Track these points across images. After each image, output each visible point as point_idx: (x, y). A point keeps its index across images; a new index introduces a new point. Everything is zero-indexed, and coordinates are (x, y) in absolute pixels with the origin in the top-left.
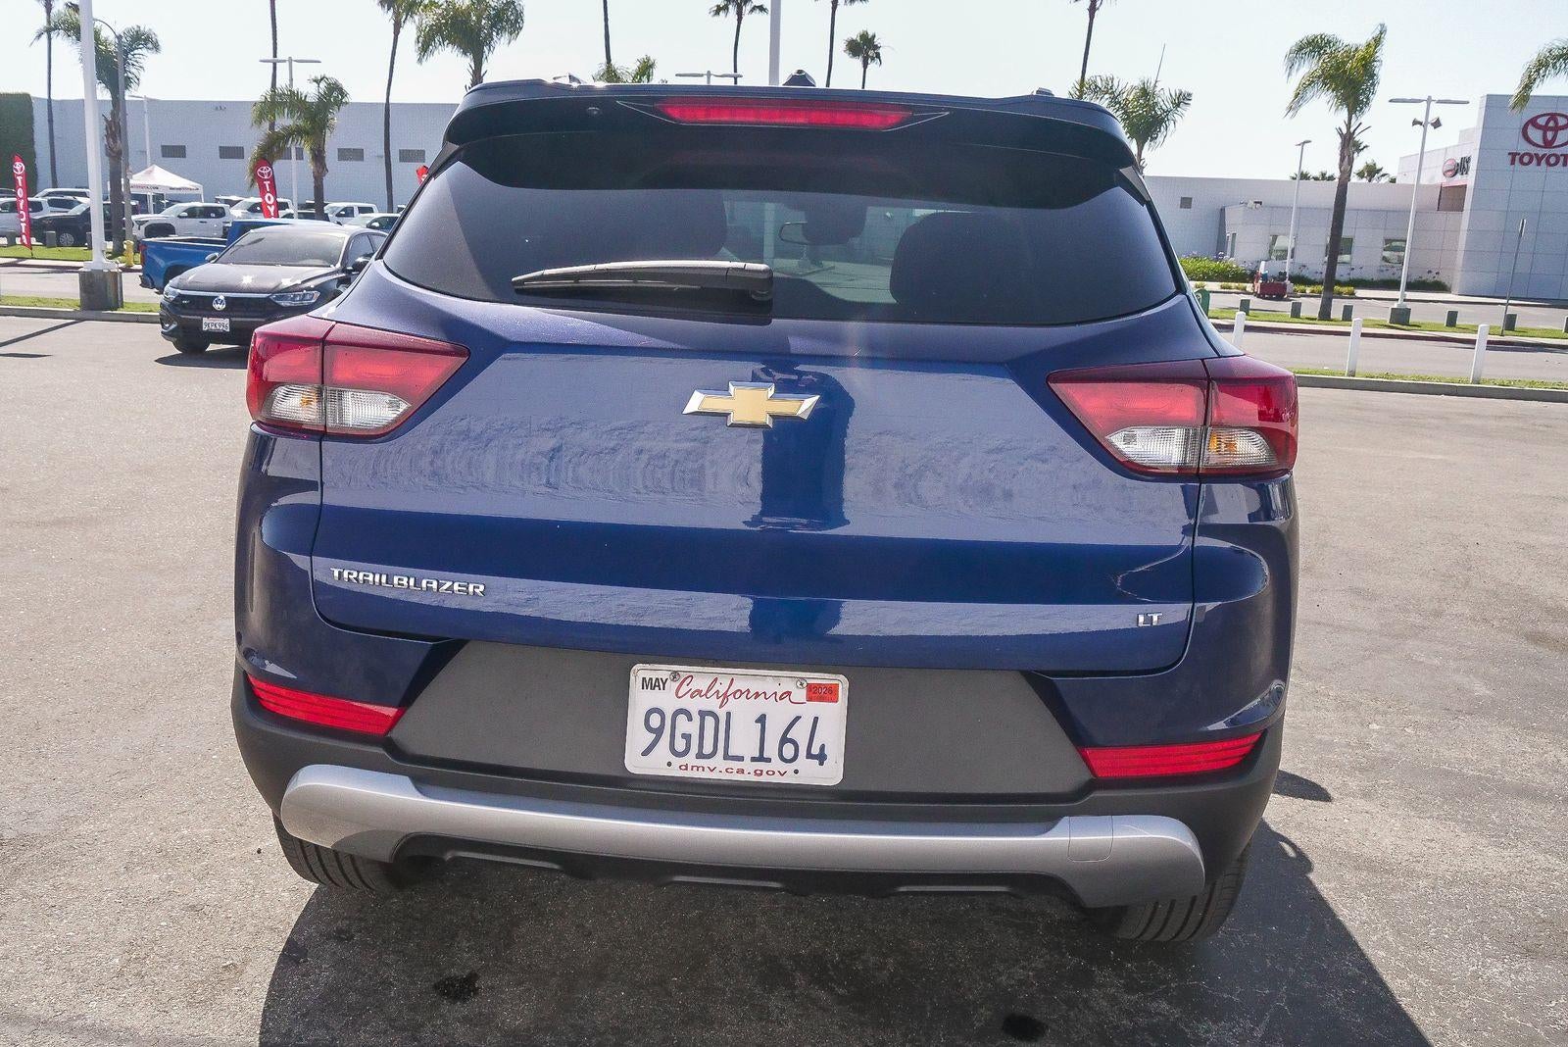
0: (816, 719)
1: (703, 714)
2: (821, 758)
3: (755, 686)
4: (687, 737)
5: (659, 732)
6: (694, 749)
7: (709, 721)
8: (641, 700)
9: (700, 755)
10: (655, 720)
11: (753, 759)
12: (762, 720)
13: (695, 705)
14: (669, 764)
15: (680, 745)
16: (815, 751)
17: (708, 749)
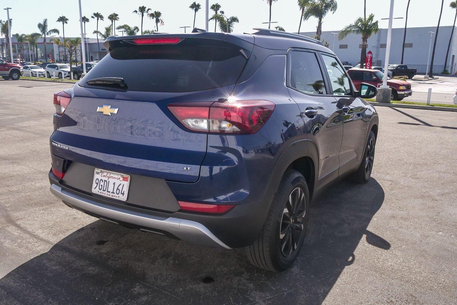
0: (123, 185)
1: (105, 181)
2: (123, 194)
3: (114, 176)
4: (102, 186)
5: (97, 184)
6: (102, 189)
7: (106, 182)
8: (96, 176)
9: (103, 190)
10: (97, 181)
11: (112, 193)
12: (114, 184)
13: (104, 179)
14: (98, 191)
15: (100, 188)
16: (122, 192)
17: (105, 189)
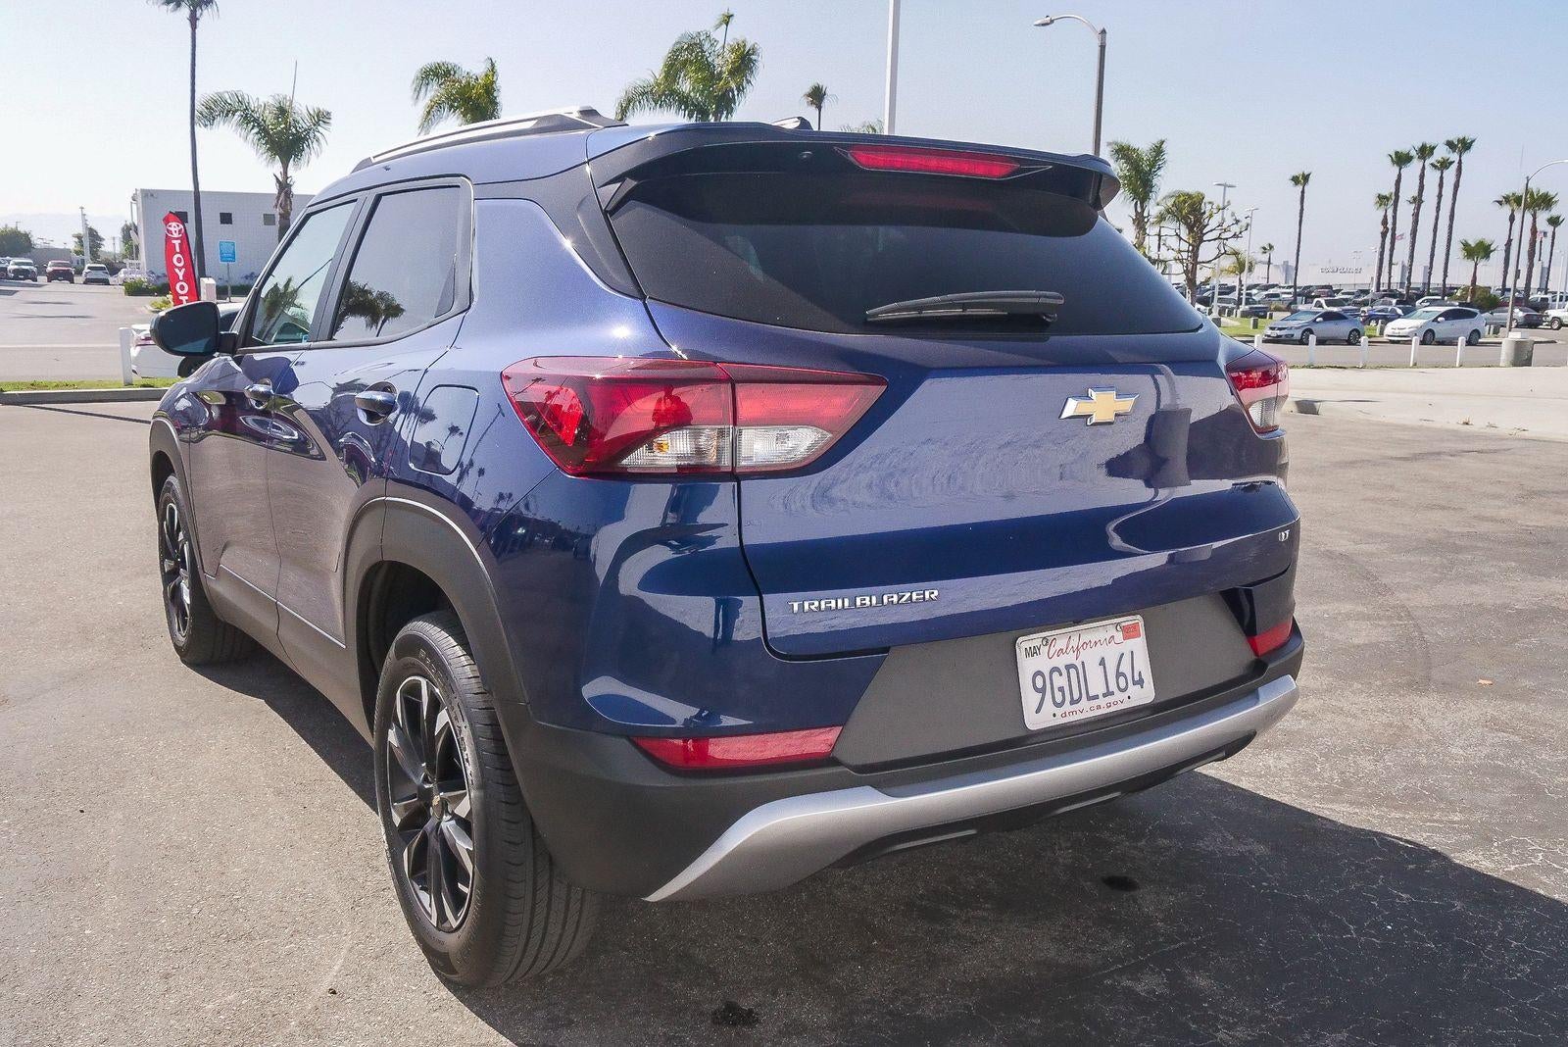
0: (1132, 653)
1: (1068, 667)
2: (1140, 682)
3: (1093, 637)
4: (1061, 689)
5: (1042, 691)
6: (1069, 698)
7: (1073, 671)
8: (1027, 666)
9: (1073, 702)
10: (1039, 680)
11: (1105, 695)
12: (1102, 662)
13: (1061, 662)
14: (1054, 715)
15: (1059, 698)
17: (1076, 697)
